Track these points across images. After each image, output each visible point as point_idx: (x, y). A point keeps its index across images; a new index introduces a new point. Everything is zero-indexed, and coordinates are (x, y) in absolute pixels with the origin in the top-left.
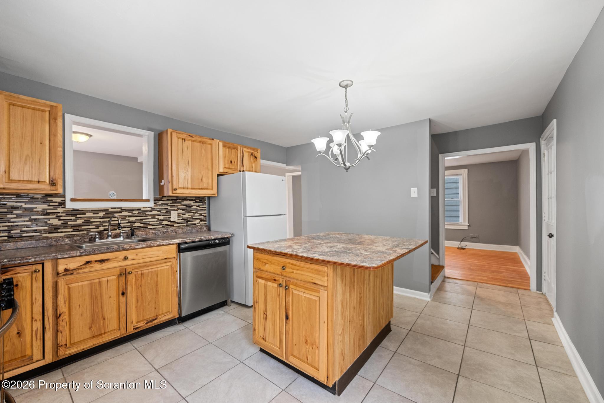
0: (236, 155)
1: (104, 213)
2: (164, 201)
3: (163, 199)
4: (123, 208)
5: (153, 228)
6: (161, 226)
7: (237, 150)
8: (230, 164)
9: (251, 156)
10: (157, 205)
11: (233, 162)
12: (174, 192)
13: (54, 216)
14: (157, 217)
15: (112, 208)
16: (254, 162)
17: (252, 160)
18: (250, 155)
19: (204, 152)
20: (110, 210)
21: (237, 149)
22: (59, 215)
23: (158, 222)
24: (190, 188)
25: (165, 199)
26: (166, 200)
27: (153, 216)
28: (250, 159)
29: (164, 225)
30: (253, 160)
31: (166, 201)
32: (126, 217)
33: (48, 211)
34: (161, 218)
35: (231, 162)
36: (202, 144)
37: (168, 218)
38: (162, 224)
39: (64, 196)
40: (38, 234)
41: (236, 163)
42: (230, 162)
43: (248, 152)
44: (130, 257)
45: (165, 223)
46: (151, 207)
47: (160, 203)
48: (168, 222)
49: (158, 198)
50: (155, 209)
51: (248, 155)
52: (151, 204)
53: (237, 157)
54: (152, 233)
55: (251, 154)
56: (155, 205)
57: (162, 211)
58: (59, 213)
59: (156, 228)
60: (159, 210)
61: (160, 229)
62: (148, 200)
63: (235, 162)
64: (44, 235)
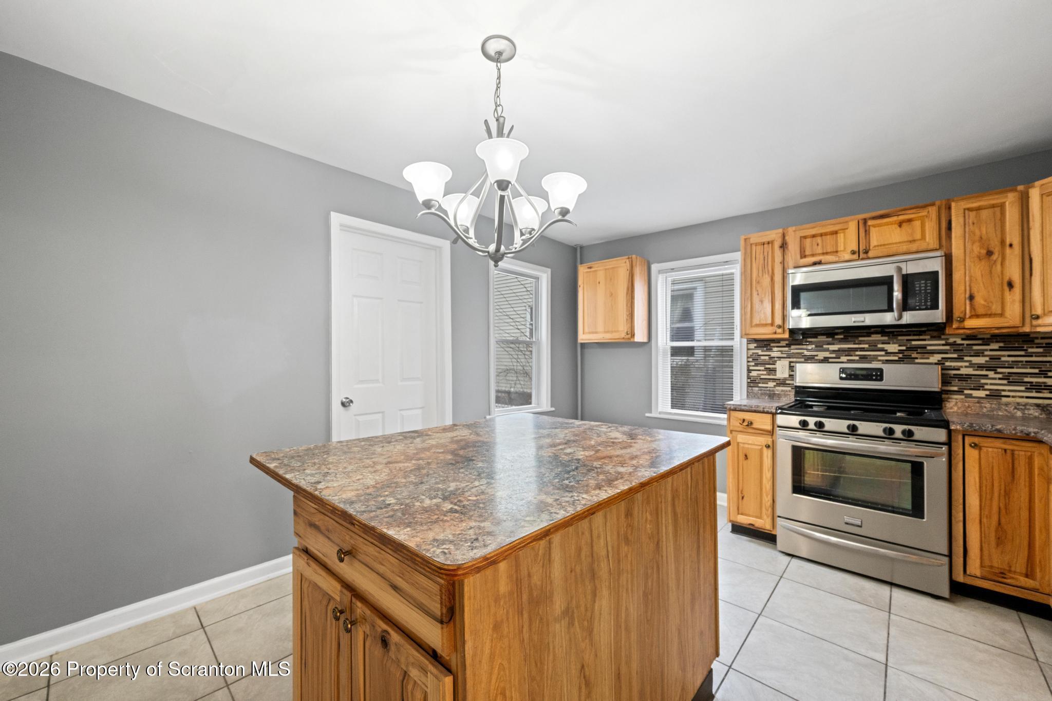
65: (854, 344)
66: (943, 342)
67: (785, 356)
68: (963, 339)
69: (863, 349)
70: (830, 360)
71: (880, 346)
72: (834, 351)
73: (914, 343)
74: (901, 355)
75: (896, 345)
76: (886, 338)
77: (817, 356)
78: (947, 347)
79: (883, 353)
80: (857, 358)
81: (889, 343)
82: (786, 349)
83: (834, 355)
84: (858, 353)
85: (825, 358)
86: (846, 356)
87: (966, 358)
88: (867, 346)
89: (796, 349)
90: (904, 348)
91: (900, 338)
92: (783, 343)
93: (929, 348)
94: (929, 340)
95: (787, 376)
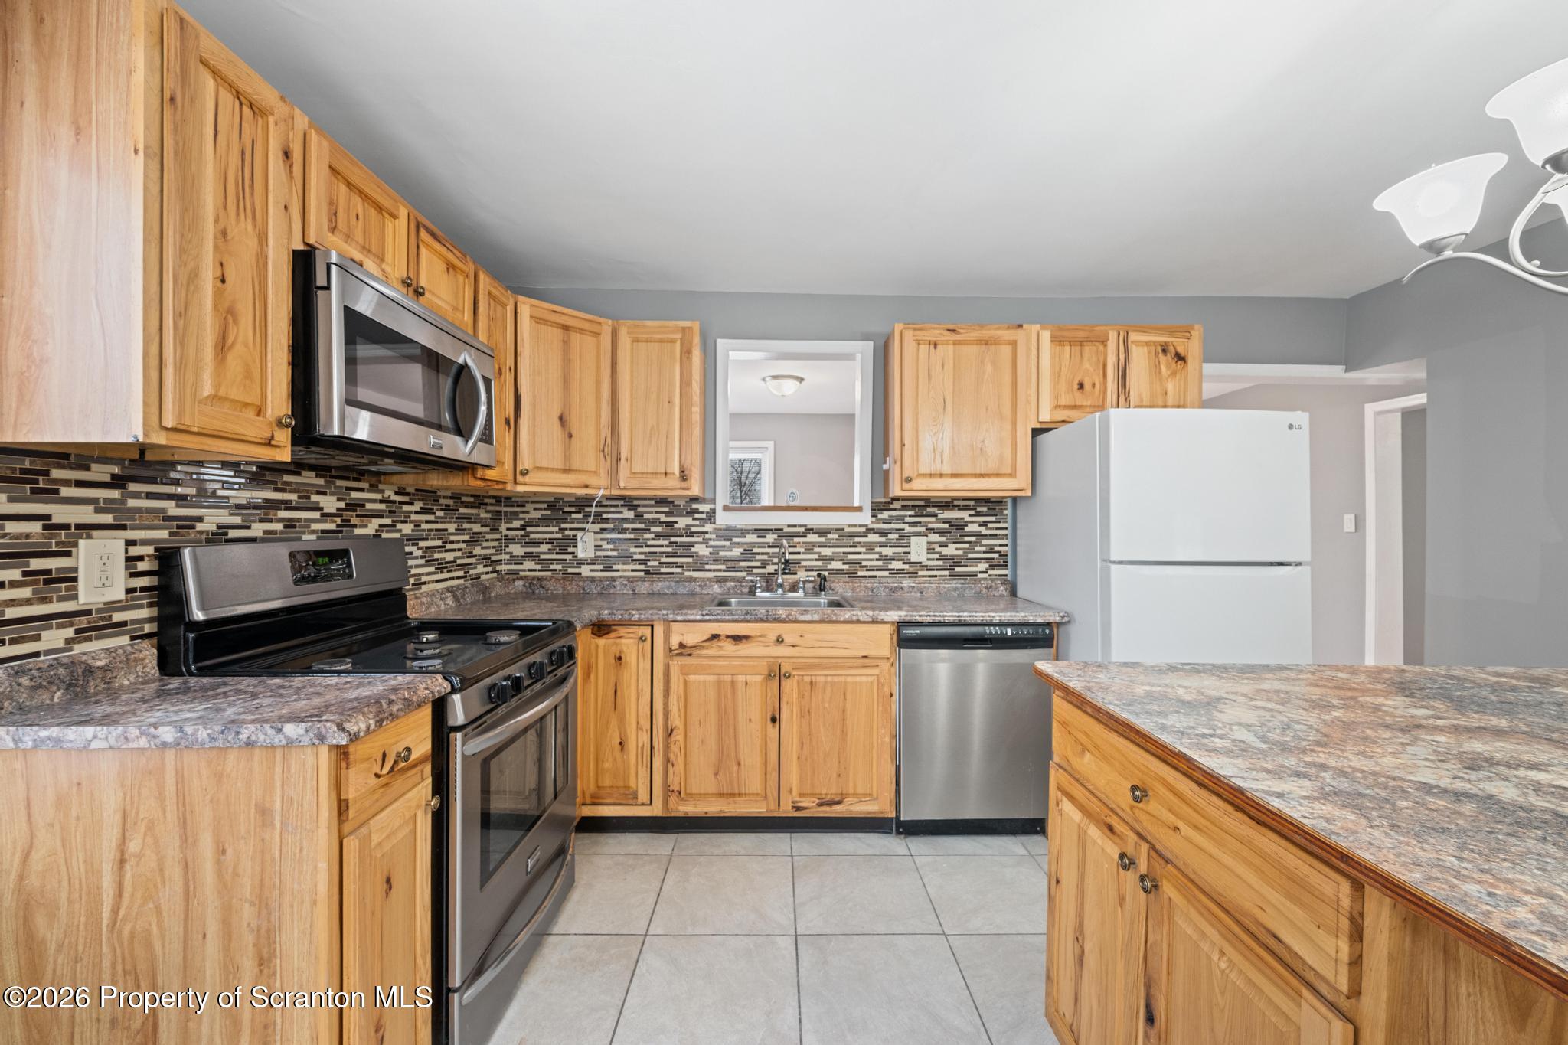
0: (1098, 360)
1: (775, 536)
2: (895, 510)
3: (892, 506)
4: (809, 527)
5: (870, 577)
6: (886, 573)
7: (1105, 346)
8: (1078, 394)
9: (1161, 355)
10: (879, 521)
11: (1087, 386)
12: (906, 486)
13: (700, 539)
14: (878, 549)
15: (789, 526)
16: (1174, 374)
17: (1163, 368)
18: (1157, 354)
19: (989, 368)
20: (786, 530)
21: (1104, 342)
23: (880, 563)
24: (947, 475)
25: (897, 505)
26: (899, 507)
27: (870, 548)
28: (1157, 367)
29: (893, 570)
30: (1168, 367)
31: (899, 510)
32: (814, 546)
33: (694, 529)
34: (888, 552)
35: (1081, 386)
36: (984, 347)
37: (904, 553)
38: (890, 567)
39: (713, 501)
41: (1097, 386)
42: (1076, 386)
43: (1148, 344)
44: (788, 639)
45: (896, 565)
46: (867, 526)
47: (885, 515)
48: (904, 563)
49: (881, 503)
50: (873, 529)
51: (1149, 352)
52: (865, 518)
53: (1105, 366)
54: (866, 587)
55: (1159, 349)
56: (874, 519)
57: (890, 536)
59: (875, 577)
60: (883, 533)
61: (884, 580)
62: (859, 509)
63: (1094, 385)
65: (276, 490)
66: (379, 496)
67: (108, 519)
68: (396, 493)
69: (288, 506)
70: (233, 534)
71: (314, 498)
72: (239, 507)
73: (354, 495)
74: (339, 520)
75: (334, 498)
76: (321, 481)
78: (383, 506)
79: (317, 515)
80: (279, 527)
81: (324, 493)
82: (115, 494)
83: (237, 520)
84: (282, 514)
86: (262, 521)
87: (399, 526)
88: (293, 497)
89: (150, 496)
90: (342, 505)
91: (339, 483)
92: (102, 472)
93: (369, 506)
94: (369, 491)
95: (121, 595)
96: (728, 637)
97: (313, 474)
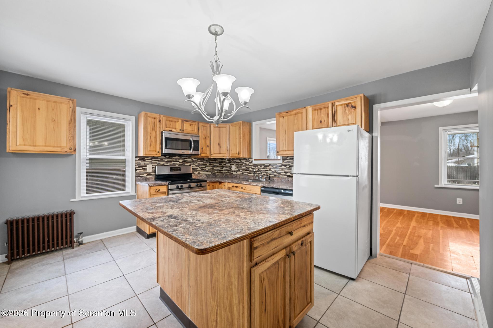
0: (326, 113)
1: (263, 166)
2: (288, 160)
3: (288, 159)
4: (270, 164)
5: (282, 177)
6: (286, 176)
7: (328, 108)
8: (320, 124)
9: (346, 107)
10: (285, 162)
11: (323, 121)
13: (250, 167)
14: (284, 170)
15: (266, 164)
16: (351, 113)
17: (347, 112)
18: (345, 107)
19: (296, 121)
20: (266, 165)
21: (328, 107)
22: (252, 166)
23: (285, 173)
24: (286, 150)
25: (289, 158)
26: (289, 159)
27: (282, 169)
28: (345, 112)
29: (288, 175)
30: (349, 111)
31: (289, 160)
32: (271, 169)
33: (249, 165)
34: (286, 171)
35: (321, 122)
36: (294, 115)
37: (290, 171)
38: (287, 175)
39: (252, 158)
40: (247, 173)
41: (326, 121)
42: (319, 122)
43: (342, 105)
45: (288, 174)
46: (281, 164)
47: (286, 161)
48: (290, 174)
49: (285, 158)
50: (283, 165)
51: (342, 107)
52: (281, 162)
53: (328, 114)
54: (281, 180)
55: (346, 105)
56: (283, 162)
57: (287, 166)
58: (251, 165)
59: (284, 177)
60: (285, 166)
61: (285, 178)
62: (280, 160)
63: (325, 121)
64: (248, 174)
65: (172, 159)
66: (190, 159)
67: (150, 163)
68: (194, 159)
69: (173, 161)
70: (165, 165)
71: (178, 160)
72: (166, 161)
73: (185, 159)
74: (182, 163)
75: (181, 160)
76: (179, 158)
77: (161, 163)
78: (191, 161)
79: (178, 162)
80: (172, 164)
81: (180, 159)
82: (151, 160)
83: (166, 163)
84: (172, 162)
85: (163, 164)
86: (169, 163)
87: (195, 164)
88: (174, 160)
89: (155, 161)
90: (183, 161)
91: (182, 158)
92: (150, 158)
93: (188, 161)
94: (188, 159)
95: (151, 171)
96: (235, 186)
97: (178, 157)
